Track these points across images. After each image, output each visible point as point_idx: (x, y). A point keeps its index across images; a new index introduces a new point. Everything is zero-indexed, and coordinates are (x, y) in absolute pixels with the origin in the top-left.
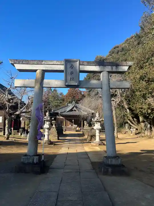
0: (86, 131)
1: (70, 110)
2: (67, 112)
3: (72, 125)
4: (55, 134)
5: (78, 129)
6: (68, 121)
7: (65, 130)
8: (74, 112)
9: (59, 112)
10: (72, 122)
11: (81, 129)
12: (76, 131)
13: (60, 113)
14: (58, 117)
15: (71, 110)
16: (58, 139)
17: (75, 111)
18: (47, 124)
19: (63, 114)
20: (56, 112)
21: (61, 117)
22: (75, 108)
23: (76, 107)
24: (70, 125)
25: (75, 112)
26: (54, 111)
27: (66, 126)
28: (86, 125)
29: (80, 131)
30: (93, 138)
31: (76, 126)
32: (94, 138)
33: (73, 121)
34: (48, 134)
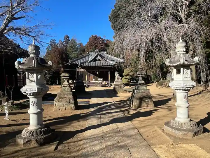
0: (118, 87)
1: (93, 59)
2: (89, 62)
3: (96, 80)
4: (70, 98)
5: (104, 83)
6: (91, 74)
7: (88, 85)
8: (98, 62)
9: (79, 62)
10: (96, 75)
11: (107, 83)
12: (102, 86)
13: (79, 64)
14: (77, 70)
15: (95, 60)
16: (77, 107)
17: (99, 60)
18: (31, 81)
19: (84, 65)
20: (75, 63)
21: (82, 70)
22: (99, 57)
23: (101, 56)
24: (94, 79)
25: (100, 62)
26: (72, 62)
27: (89, 80)
28: (118, 79)
29: (107, 86)
30: (143, 102)
31: (101, 80)
32: (145, 101)
33: (97, 73)
34: (37, 111)
